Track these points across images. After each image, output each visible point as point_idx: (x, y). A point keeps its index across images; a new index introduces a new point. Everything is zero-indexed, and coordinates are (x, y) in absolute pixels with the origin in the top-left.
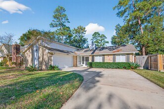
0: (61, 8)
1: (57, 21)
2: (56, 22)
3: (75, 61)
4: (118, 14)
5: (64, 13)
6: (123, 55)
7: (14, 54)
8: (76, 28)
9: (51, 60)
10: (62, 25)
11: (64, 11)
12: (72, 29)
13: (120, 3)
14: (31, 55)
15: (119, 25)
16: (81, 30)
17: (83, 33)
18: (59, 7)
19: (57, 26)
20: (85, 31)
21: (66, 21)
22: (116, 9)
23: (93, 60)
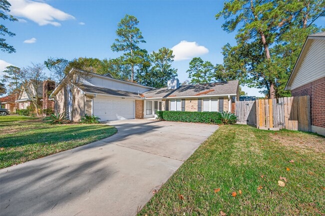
0: (131, 18)
1: (125, 41)
2: (122, 41)
3: (140, 108)
4: (225, 26)
5: (135, 26)
6: (213, 99)
7: (45, 96)
8: (157, 52)
9: (89, 107)
10: (132, 46)
11: (137, 23)
12: (150, 53)
13: (227, 7)
14: (63, 97)
15: (228, 45)
16: (166, 54)
17: (169, 60)
18: (127, 16)
19: (123, 49)
20: (173, 57)
21: (139, 40)
22: (222, 17)
23: (167, 108)
